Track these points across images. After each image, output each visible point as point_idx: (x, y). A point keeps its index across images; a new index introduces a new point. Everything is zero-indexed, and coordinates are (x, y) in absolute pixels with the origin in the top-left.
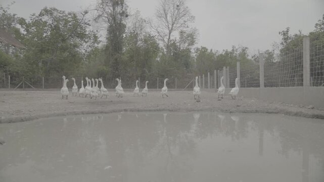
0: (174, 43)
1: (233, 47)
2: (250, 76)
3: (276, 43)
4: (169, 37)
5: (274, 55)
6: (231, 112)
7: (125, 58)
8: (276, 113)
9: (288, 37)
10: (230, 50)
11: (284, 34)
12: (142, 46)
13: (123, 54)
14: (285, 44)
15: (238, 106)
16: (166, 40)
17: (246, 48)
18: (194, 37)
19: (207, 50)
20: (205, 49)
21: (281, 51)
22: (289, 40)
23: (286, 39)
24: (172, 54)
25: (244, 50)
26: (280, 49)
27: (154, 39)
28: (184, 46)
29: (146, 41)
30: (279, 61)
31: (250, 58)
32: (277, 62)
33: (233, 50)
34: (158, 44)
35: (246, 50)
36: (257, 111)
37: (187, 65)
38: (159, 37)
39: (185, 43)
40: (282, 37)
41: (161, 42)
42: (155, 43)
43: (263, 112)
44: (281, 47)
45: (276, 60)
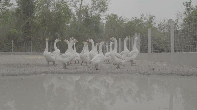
0: (86, 9)
1: (142, 15)
2: (156, 43)
3: (180, 13)
4: (81, 3)
5: (178, 24)
6: (148, 75)
7: (37, 22)
8: (189, 75)
9: (190, 7)
10: (139, 18)
11: (187, 5)
12: (55, 11)
13: (35, 18)
14: (188, 14)
15: (153, 69)
16: (78, 6)
17: (153, 16)
18: (106, 4)
19: (117, 17)
20: (115, 16)
21: (185, 20)
22: (192, 11)
23: (188, 10)
24: (82, 20)
25: (151, 18)
26: (183, 18)
27: (67, 5)
28: (95, 13)
29: (58, 6)
30: (182, 29)
31: (156, 26)
32: (181, 30)
33: (141, 18)
34: (71, 10)
35: (153, 18)
36: (172, 74)
37: (97, 30)
38: (72, 3)
39: (96, 9)
40: (185, 7)
41: (73, 8)
42: (67, 8)
43: (178, 75)
44: (184, 17)
45: (180, 29)
